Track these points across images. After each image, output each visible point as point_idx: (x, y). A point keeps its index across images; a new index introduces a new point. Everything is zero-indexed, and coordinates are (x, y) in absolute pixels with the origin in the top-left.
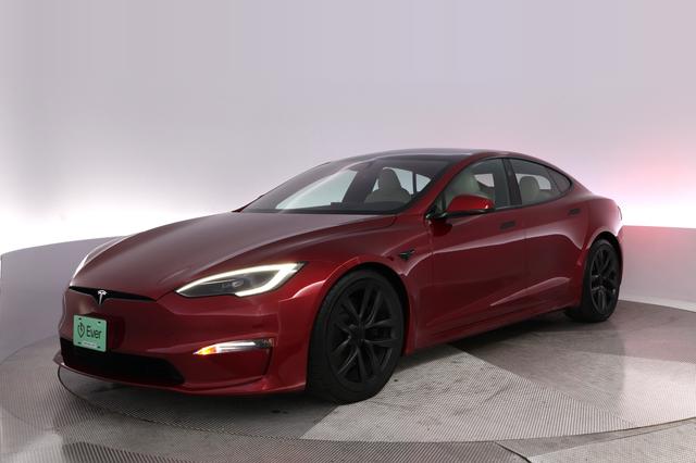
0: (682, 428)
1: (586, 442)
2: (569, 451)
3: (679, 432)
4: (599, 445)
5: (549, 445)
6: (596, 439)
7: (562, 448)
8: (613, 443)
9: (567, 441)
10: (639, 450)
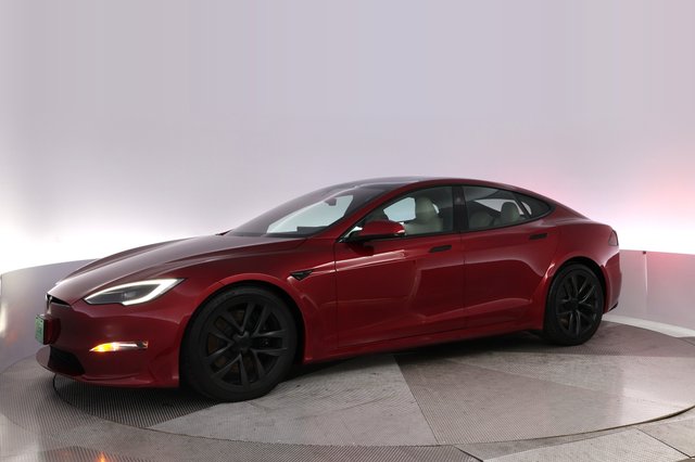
0: (626, 433)
1: (537, 446)
2: (521, 454)
3: (623, 437)
4: (549, 449)
5: (504, 449)
6: (546, 443)
8: (563, 446)
9: (521, 444)
10: (585, 453)
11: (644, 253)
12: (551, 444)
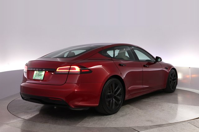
1: (157, 127)
2: (152, 130)
3: (183, 124)
4: (160, 128)
5: (146, 128)
6: (159, 126)
7: (150, 129)
8: (164, 127)
10: (171, 130)
11: (190, 68)
12: (161, 127)
